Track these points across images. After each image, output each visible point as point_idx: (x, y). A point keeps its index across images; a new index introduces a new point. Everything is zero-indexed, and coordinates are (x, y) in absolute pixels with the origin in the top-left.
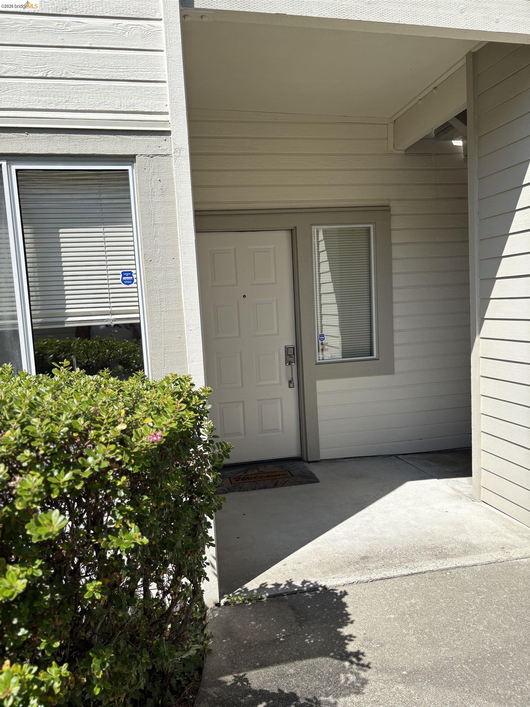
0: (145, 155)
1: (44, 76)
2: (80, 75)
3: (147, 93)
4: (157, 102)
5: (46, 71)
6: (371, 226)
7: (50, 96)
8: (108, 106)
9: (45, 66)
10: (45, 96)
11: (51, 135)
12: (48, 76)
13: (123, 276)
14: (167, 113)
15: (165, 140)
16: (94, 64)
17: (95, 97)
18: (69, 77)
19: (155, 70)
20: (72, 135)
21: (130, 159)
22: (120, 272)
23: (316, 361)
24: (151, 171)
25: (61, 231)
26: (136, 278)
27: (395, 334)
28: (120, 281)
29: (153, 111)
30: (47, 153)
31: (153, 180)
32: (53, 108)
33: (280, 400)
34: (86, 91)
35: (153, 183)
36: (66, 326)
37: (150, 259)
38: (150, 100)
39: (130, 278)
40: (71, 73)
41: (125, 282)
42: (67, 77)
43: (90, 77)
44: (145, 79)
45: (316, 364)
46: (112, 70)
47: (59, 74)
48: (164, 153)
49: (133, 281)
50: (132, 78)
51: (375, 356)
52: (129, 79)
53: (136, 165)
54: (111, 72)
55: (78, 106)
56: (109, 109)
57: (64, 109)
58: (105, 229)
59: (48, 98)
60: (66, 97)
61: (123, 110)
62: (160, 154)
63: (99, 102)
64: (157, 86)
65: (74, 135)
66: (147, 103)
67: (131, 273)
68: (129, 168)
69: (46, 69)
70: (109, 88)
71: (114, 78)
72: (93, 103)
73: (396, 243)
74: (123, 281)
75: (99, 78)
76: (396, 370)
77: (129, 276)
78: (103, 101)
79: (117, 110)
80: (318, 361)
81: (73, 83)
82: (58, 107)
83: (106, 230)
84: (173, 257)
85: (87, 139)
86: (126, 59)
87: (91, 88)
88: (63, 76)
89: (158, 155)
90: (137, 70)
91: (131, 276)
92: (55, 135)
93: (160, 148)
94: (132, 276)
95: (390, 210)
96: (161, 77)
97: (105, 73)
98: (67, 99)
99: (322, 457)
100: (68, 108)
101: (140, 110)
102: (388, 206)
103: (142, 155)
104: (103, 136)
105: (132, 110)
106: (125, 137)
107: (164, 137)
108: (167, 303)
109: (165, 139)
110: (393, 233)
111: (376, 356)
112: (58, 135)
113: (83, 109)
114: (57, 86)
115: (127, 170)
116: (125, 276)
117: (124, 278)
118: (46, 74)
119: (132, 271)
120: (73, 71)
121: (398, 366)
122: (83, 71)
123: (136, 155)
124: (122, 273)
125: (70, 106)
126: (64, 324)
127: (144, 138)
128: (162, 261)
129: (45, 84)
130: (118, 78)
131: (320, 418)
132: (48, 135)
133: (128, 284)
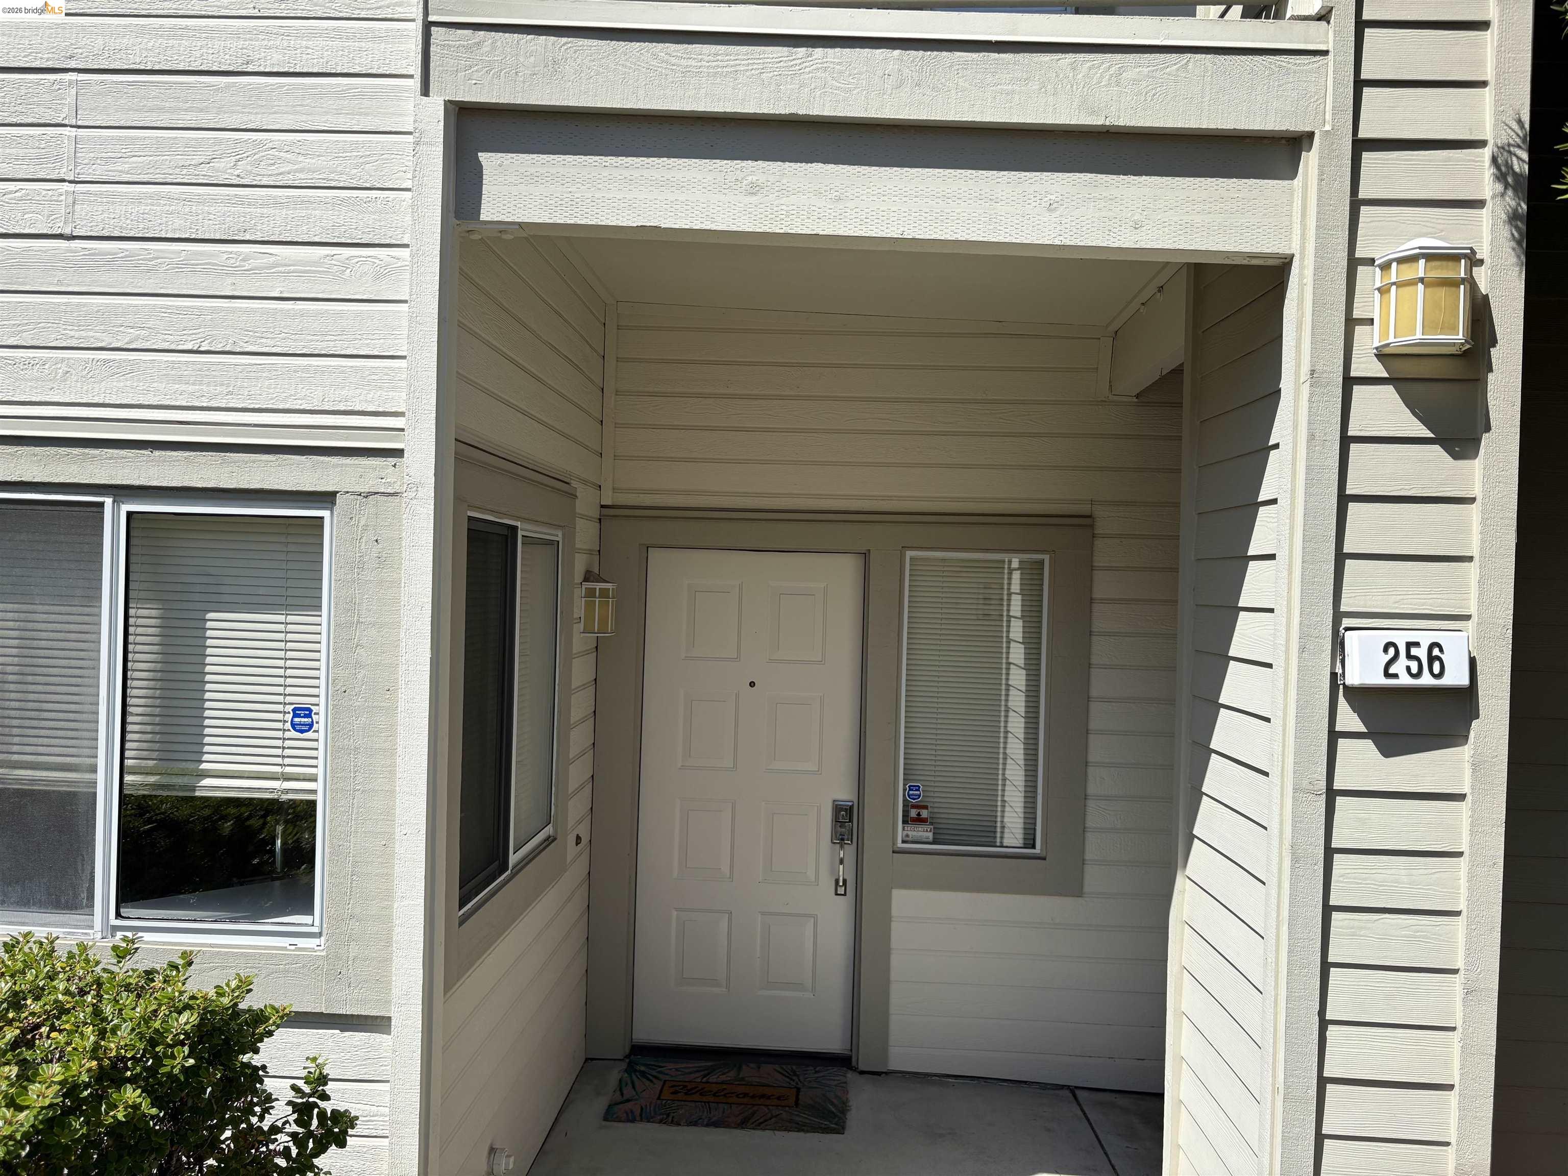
0: (353, 493)
1: (195, 349)
2: (257, 346)
3: (373, 377)
4: (390, 393)
5: (200, 340)
6: (1046, 558)
7: (200, 384)
8: (300, 402)
9: (199, 331)
10: (194, 384)
11: (192, 453)
12: (202, 349)
13: (295, 716)
14: (402, 414)
15: (394, 466)
16: (283, 327)
17: (279, 386)
18: (238, 350)
19: (393, 336)
20: (228, 454)
21: (327, 498)
22: (290, 708)
23: (894, 843)
24: (363, 522)
25: (210, 615)
26: (317, 723)
27: (1091, 805)
28: (288, 726)
29: (381, 410)
30: (180, 485)
31: (363, 540)
32: (205, 405)
33: (812, 920)
34: (264, 375)
35: (363, 544)
36: (197, 794)
37: (344, 689)
38: (377, 391)
39: (306, 720)
40: (242, 344)
41: (298, 727)
42: (234, 350)
43: (274, 350)
44: (371, 353)
45: (894, 852)
46: (315, 337)
47: (222, 345)
48: (389, 491)
49: (311, 726)
50: (348, 352)
51: (1037, 850)
52: (343, 353)
53: (337, 509)
54: (312, 341)
55: (249, 401)
56: (302, 408)
57: (224, 406)
58: (289, 617)
59: (197, 387)
60: (228, 386)
61: (326, 408)
62: (382, 491)
63: (285, 394)
64: (392, 365)
65: (231, 454)
66: (371, 396)
67: (310, 710)
68: (325, 514)
69: (199, 336)
70: (306, 369)
71: (316, 352)
72: (275, 396)
73: (1102, 599)
74: (293, 725)
75: (290, 352)
76: (1086, 889)
77: (306, 716)
78: (293, 393)
79: (316, 408)
80: (900, 845)
81: (243, 361)
82: (214, 404)
83: (290, 619)
84: (387, 688)
85: (254, 462)
86: (341, 317)
87: (275, 370)
88: (227, 349)
89: (378, 493)
90: (359, 337)
91: (309, 716)
92: (198, 453)
93: (383, 481)
94: (311, 717)
95: (1092, 526)
96: (400, 349)
97: (302, 344)
98: (231, 389)
99: (894, 1065)
100: (231, 405)
101: (358, 408)
102: (1090, 517)
103: (348, 492)
104: (281, 456)
105: (343, 408)
106: (322, 458)
107: (392, 461)
108: (367, 775)
109: (393, 464)
110: (1098, 576)
111: (1041, 850)
112: (204, 453)
113: (257, 406)
114: (215, 366)
115: (322, 518)
116: (299, 716)
117: (297, 720)
118: (198, 345)
119: (312, 707)
120: (247, 339)
121: (1093, 877)
122: (264, 340)
123: (338, 492)
124: (294, 710)
125: (233, 401)
126: (195, 790)
127: (356, 462)
128: (366, 693)
129: (194, 363)
130: (323, 352)
131: (894, 976)
132: (187, 454)
133: (302, 732)
